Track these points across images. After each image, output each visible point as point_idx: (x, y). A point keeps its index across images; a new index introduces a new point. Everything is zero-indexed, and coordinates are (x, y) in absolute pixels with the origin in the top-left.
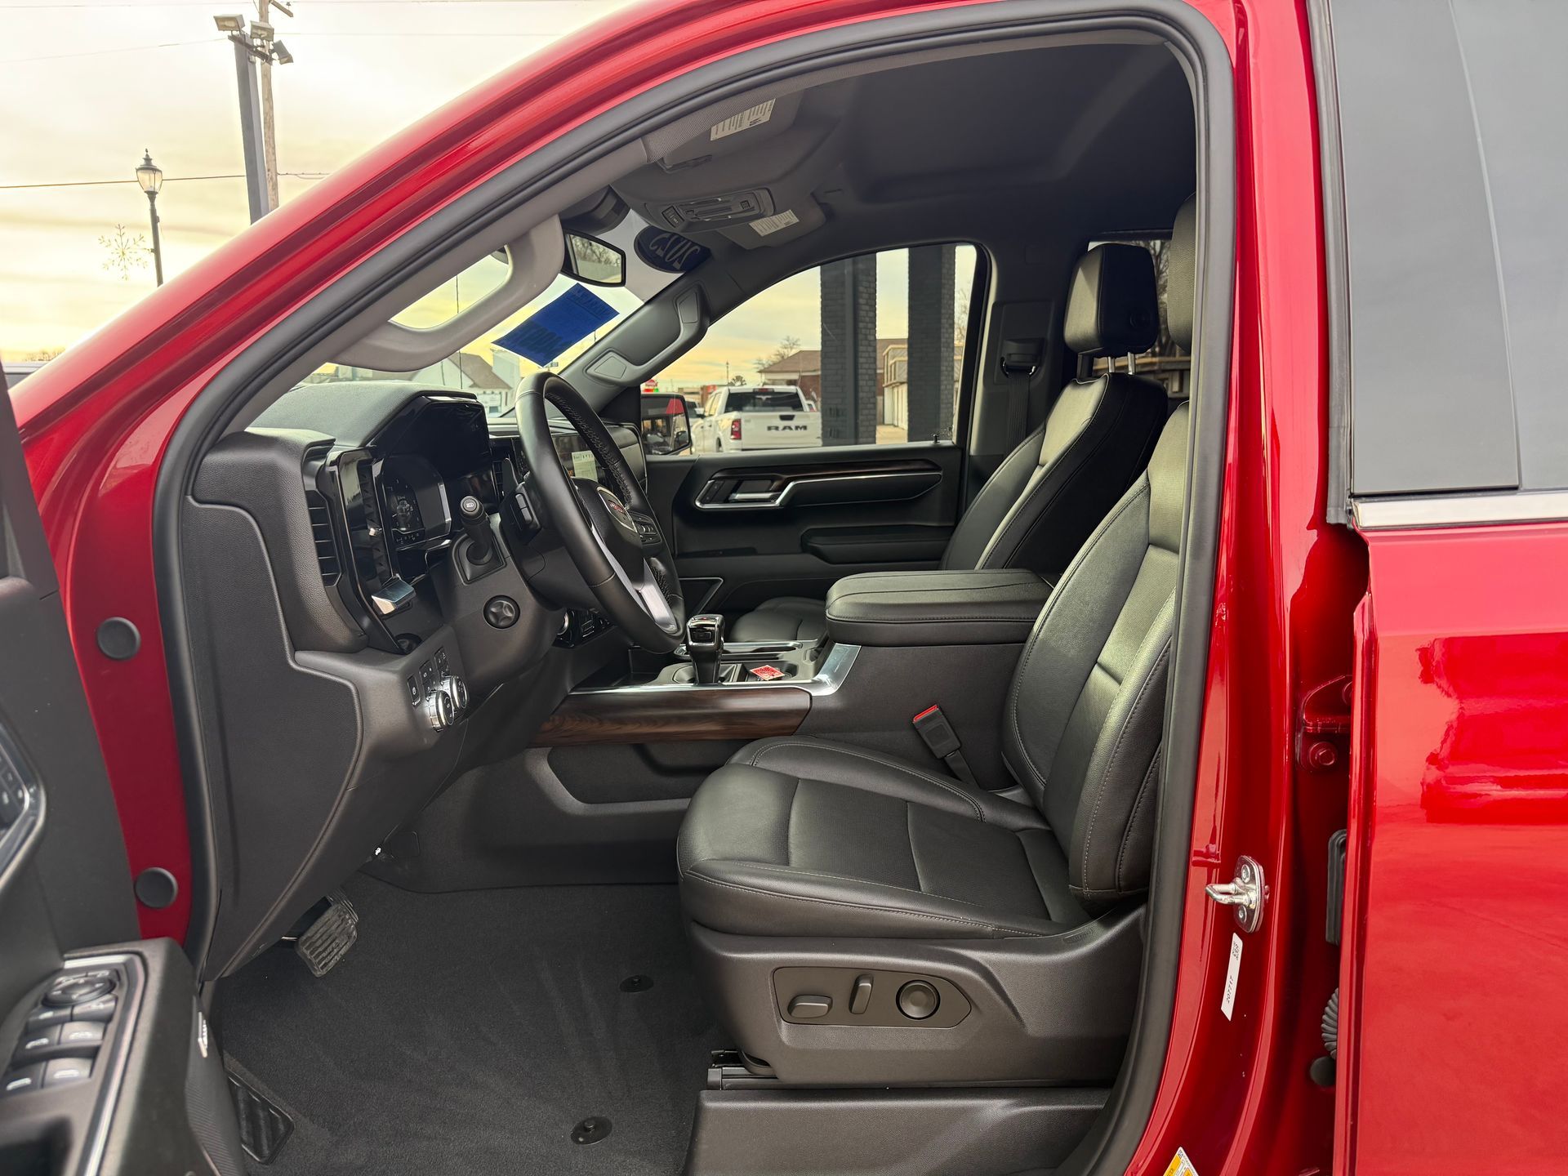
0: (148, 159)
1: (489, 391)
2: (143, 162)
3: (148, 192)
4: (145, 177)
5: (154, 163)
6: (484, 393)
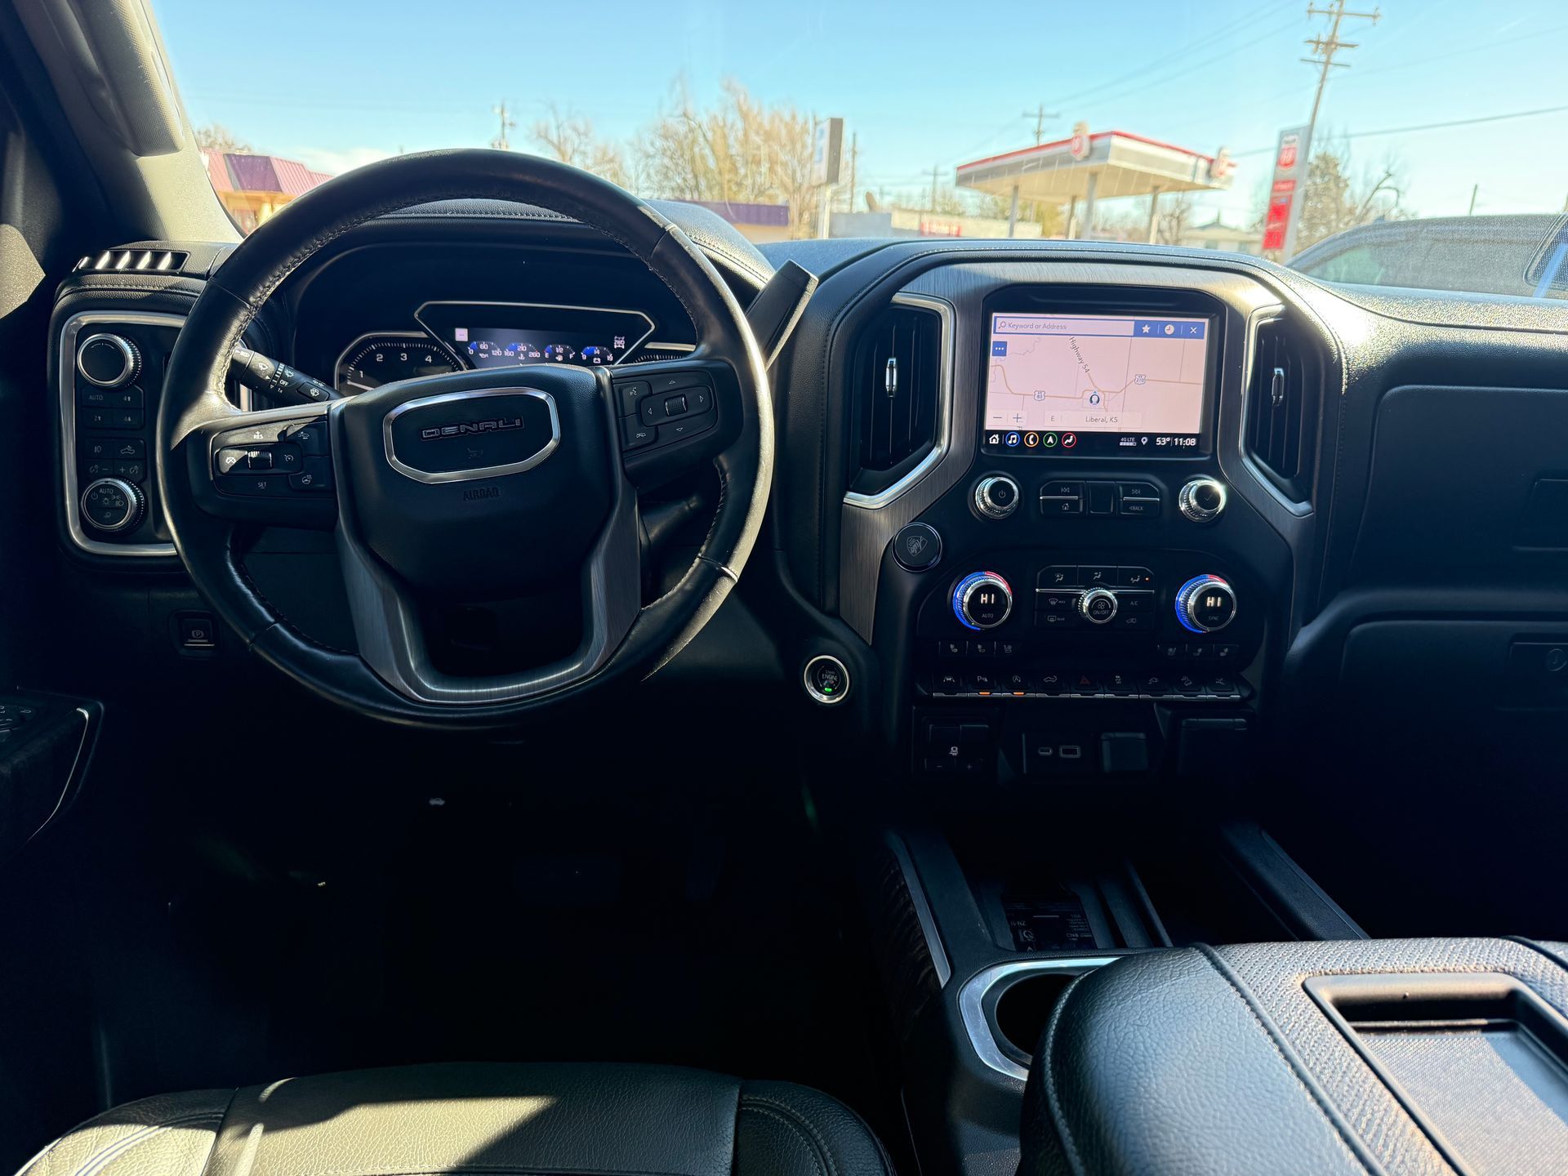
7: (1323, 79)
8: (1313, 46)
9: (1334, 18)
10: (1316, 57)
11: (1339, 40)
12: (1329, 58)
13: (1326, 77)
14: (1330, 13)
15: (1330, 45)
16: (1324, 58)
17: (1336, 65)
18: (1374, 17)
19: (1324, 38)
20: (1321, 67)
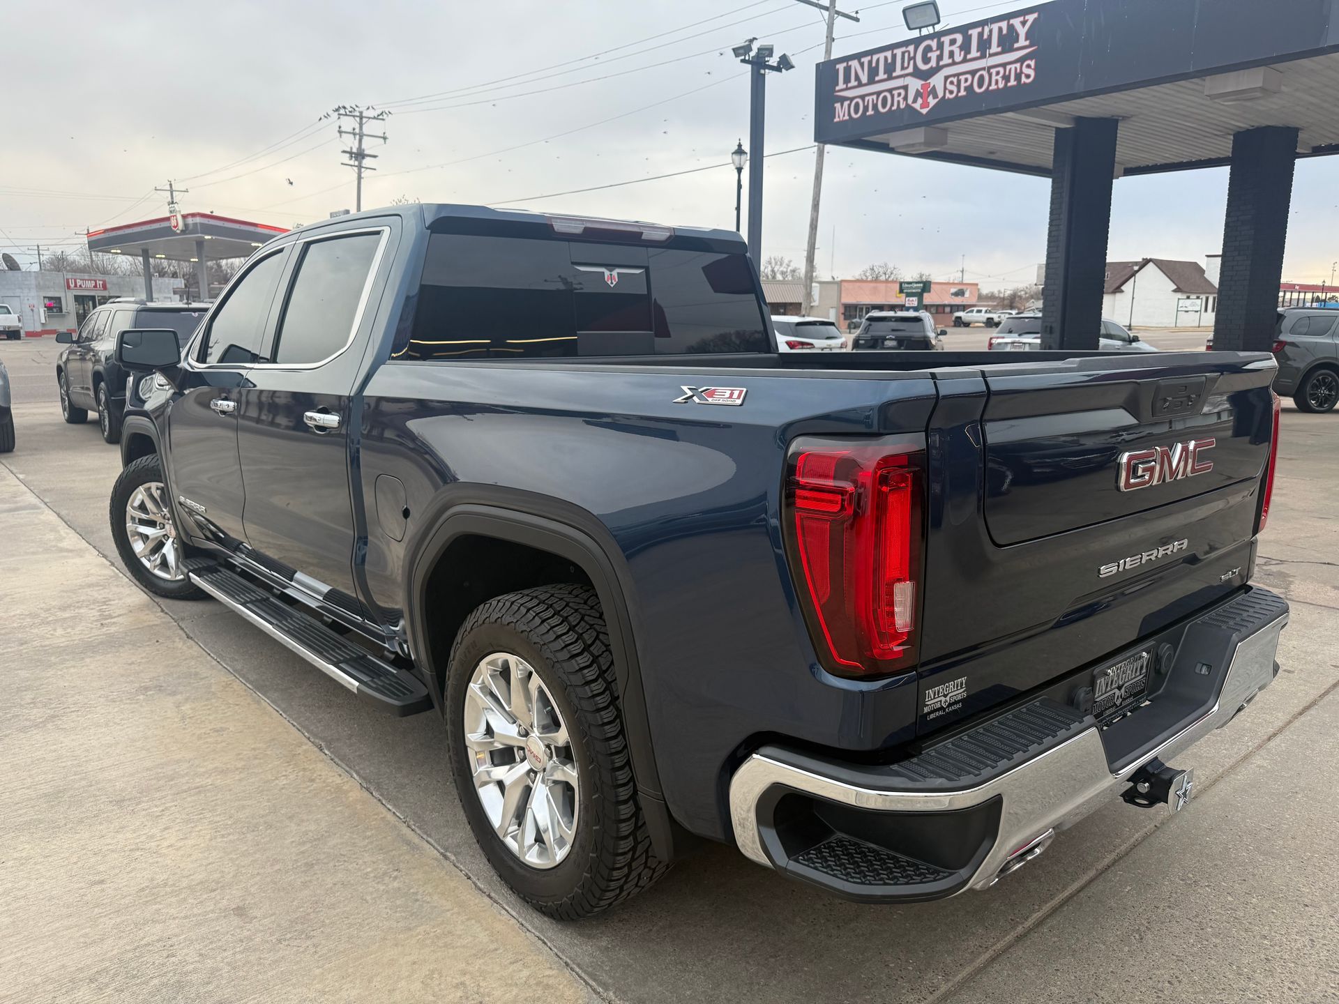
0: (740, 146)
1: (1193, 296)
2: (736, 148)
3: (737, 168)
4: (736, 157)
5: (743, 148)
6: (1188, 298)
7: (360, 178)
8: (348, 155)
9: (357, 137)
10: (352, 162)
11: (366, 152)
12: (360, 163)
13: (362, 175)
14: (354, 134)
15: (359, 155)
16: (356, 163)
17: (367, 168)
18: (385, 138)
19: (355, 150)
20: (356, 169)
